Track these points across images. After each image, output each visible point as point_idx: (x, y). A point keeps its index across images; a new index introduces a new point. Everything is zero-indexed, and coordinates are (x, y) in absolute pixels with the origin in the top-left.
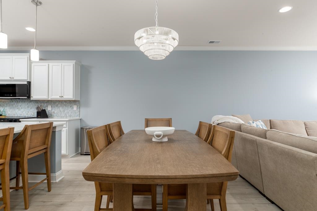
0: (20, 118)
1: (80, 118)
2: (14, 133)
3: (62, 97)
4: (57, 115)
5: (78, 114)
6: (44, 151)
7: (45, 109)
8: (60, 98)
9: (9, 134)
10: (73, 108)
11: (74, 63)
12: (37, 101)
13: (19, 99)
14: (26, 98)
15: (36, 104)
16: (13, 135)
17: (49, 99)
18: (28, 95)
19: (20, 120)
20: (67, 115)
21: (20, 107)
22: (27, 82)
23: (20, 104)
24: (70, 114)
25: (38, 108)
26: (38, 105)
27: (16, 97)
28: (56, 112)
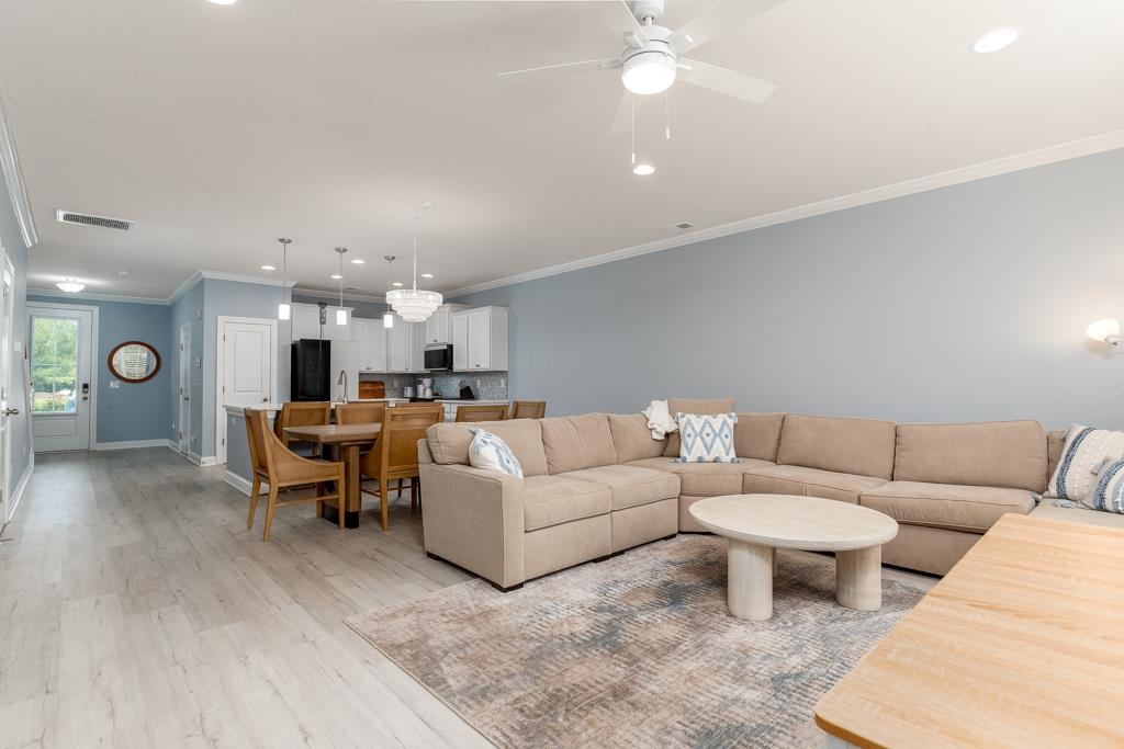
10: (501, 384)
11: (491, 311)
18: (447, 365)
20: (495, 396)
22: (447, 345)
23: (453, 378)
25: (460, 384)
28: (484, 391)
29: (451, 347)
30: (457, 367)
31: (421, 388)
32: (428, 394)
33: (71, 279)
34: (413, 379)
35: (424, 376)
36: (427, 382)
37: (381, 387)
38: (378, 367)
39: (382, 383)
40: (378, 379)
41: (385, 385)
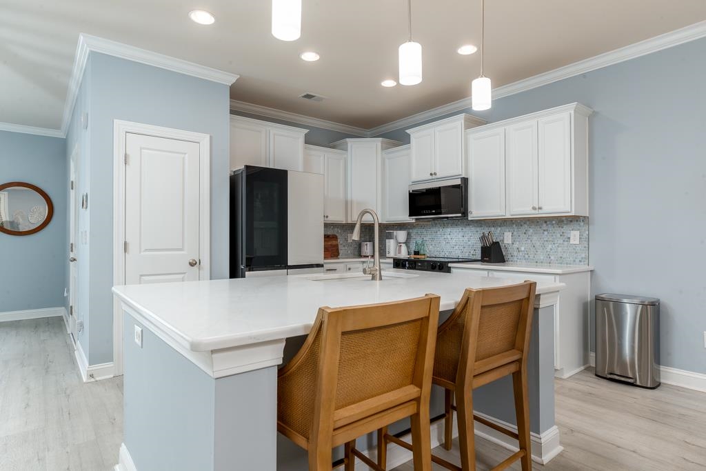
0: (449, 260)
1: (591, 268)
2: (440, 310)
3: (540, 208)
4: (527, 256)
5: (583, 255)
6: (513, 368)
7: (498, 240)
8: (533, 212)
9: (427, 315)
10: (569, 238)
11: (572, 112)
12: (480, 223)
13: (447, 218)
14: (460, 215)
15: (478, 229)
16: (438, 314)
17: (508, 216)
18: (462, 210)
19: (450, 265)
20: (552, 258)
21: (449, 236)
22: (461, 178)
23: (449, 230)
24: (560, 255)
25: (483, 238)
26: (484, 231)
27: (441, 214)
28: (523, 249)
29: (465, 181)
30: (476, 213)
32: (404, 253)
36: (401, 235)
39: (335, 237)
41: (339, 240)
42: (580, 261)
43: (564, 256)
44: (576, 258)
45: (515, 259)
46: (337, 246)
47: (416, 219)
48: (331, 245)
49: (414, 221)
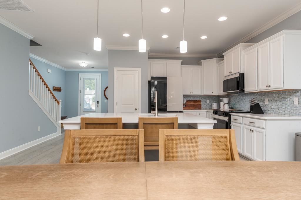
3: (270, 86)
4: (274, 111)
5: (300, 111)
7: (259, 103)
10: (293, 101)
11: (284, 35)
17: (259, 90)
18: (240, 88)
19: (230, 114)
20: (286, 112)
22: (239, 74)
23: (244, 98)
24: (289, 110)
25: (251, 101)
28: (273, 107)
29: (242, 75)
30: (247, 89)
31: (222, 104)
32: (226, 108)
33: (83, 61)
34: (218, 99)
35: (224, 96)
36: (226, 100)
37: (199, 103)
38: (197, 92)
39: (200, 101)
40: (197, 99)
41: (202, 102)
42: (299, 114)
43: (292, 111)
44: (297, 112)
45: (270, 112)
46: (201, 104)
47: (228, 93)
48: (197, 104)
49: (227, 94)
